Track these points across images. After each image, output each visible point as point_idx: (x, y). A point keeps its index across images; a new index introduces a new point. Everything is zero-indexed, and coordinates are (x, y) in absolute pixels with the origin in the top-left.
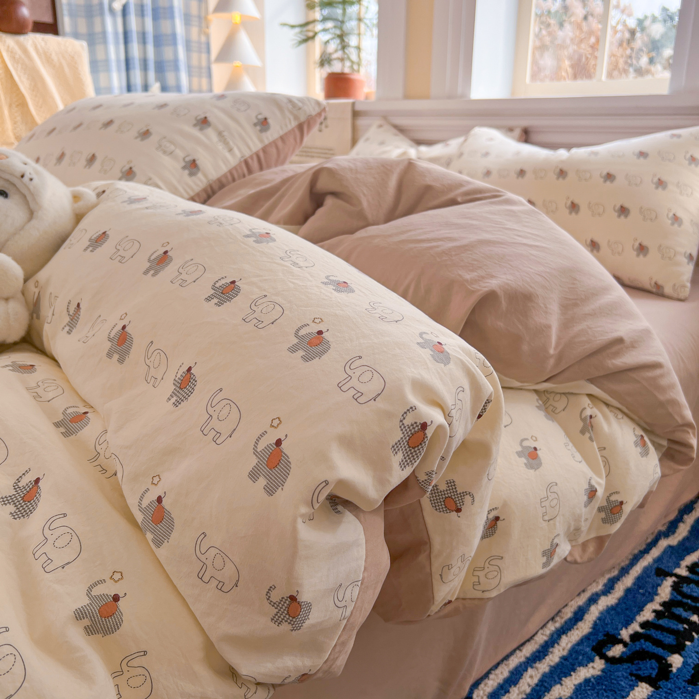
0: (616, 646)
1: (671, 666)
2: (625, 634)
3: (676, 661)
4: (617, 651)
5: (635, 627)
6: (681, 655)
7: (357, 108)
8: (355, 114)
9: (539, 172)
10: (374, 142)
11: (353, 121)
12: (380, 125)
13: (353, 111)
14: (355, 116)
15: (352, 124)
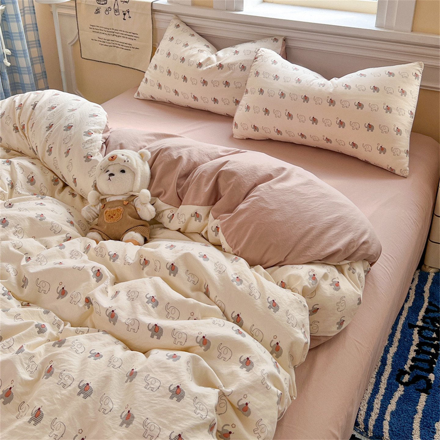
0: (405, 376)
1: (430, 380)
2: (407, 368)
3: (432, 377)
4: (406, 378)
5: (409, 363)
6: (433, 373)
7: (155, 8)
8: (153, 11)
9: (318, 100)
10: (179, 43)
11: (152, 16)
12: (178, 24)
13: (152, 9)
14: (153, 12)
15: (152, 18)
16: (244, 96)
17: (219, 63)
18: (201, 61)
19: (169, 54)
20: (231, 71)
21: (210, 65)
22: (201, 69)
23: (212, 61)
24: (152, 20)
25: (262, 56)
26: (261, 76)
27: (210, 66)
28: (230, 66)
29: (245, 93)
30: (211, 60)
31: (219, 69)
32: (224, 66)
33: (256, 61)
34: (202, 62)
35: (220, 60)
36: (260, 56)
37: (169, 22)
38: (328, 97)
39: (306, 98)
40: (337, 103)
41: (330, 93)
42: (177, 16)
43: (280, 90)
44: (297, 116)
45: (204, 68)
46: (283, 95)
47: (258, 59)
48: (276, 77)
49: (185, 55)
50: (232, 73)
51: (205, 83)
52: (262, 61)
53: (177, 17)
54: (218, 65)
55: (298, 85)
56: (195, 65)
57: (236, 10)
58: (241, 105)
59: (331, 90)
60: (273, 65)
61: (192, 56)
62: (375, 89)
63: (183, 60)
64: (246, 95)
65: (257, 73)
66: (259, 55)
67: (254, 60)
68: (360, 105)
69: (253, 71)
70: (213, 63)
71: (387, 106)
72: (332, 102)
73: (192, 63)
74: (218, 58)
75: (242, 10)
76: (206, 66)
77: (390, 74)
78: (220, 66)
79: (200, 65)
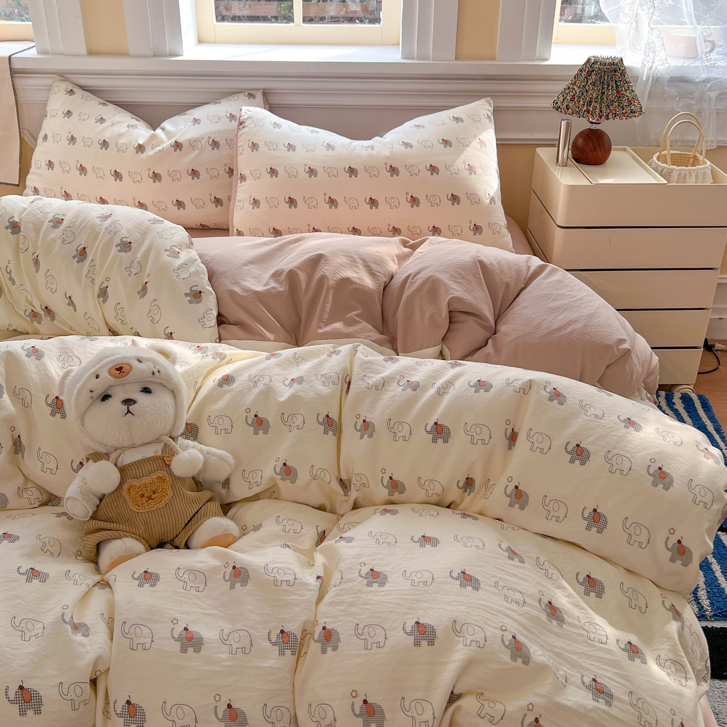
7: (17, 65)
8: (14, 73)
9: (371, 169)
10: (86, 118)
11: (12, 81)
12: (70, 89)
13: (10, 68)
14: (14, 75)
15: (13, 85)
16: (240, 186)
17: (173, 141)
18: (141, 143)
19: (73, 139)
20: (197, 151)
21: (158, 146)
22: (144, 155)
23: (160, 139)
24: (14, 89)
25: (250, 120)
26: (262, 148)
27: (160, 148)
28: (193, 144)
29: (239, 181)
30: (158, 137)
31: (175, 151)
32: (183, 145)
33: (244, 127)
34: (144, 143)
35: (173, 137)
36: (246, 119)
37: (49, 89)
38: (386, 164)
39: (352, 171)
40: (402, 171)
41: (388, 158)
42: (63, 76)
43: (305, 165)
44: (345, 201)
45: (150, 152)
46: (312, 172)
47: (247, 124)
48: (290, 147)
49: (107, 136)
50: (199, 154)
51: (156, 176)
52: (255, 126)
53: (62, 78)
54: (172, 145)
55: (330, 152)
56: (132, 150)
57: (171, 55)
58: (239, 201)
59: (387, 153)
60: (277, 130)
61: (121, 135)
62: (446, 142)
63: (105, 144)
64: (243, 183)
65: (254, 146)
66: (245, 117)
67: (239, 126)
68: (433, 169)
69: (243, 142)
70: (162, 142)
71: (469, 165)
72: (393, 170)
73: (125, 147)
74: (169, 134)
75: (181, 53)
76: (152, 148)
77: (457, 119)
78: (178, 145)
79: (141, 148)
